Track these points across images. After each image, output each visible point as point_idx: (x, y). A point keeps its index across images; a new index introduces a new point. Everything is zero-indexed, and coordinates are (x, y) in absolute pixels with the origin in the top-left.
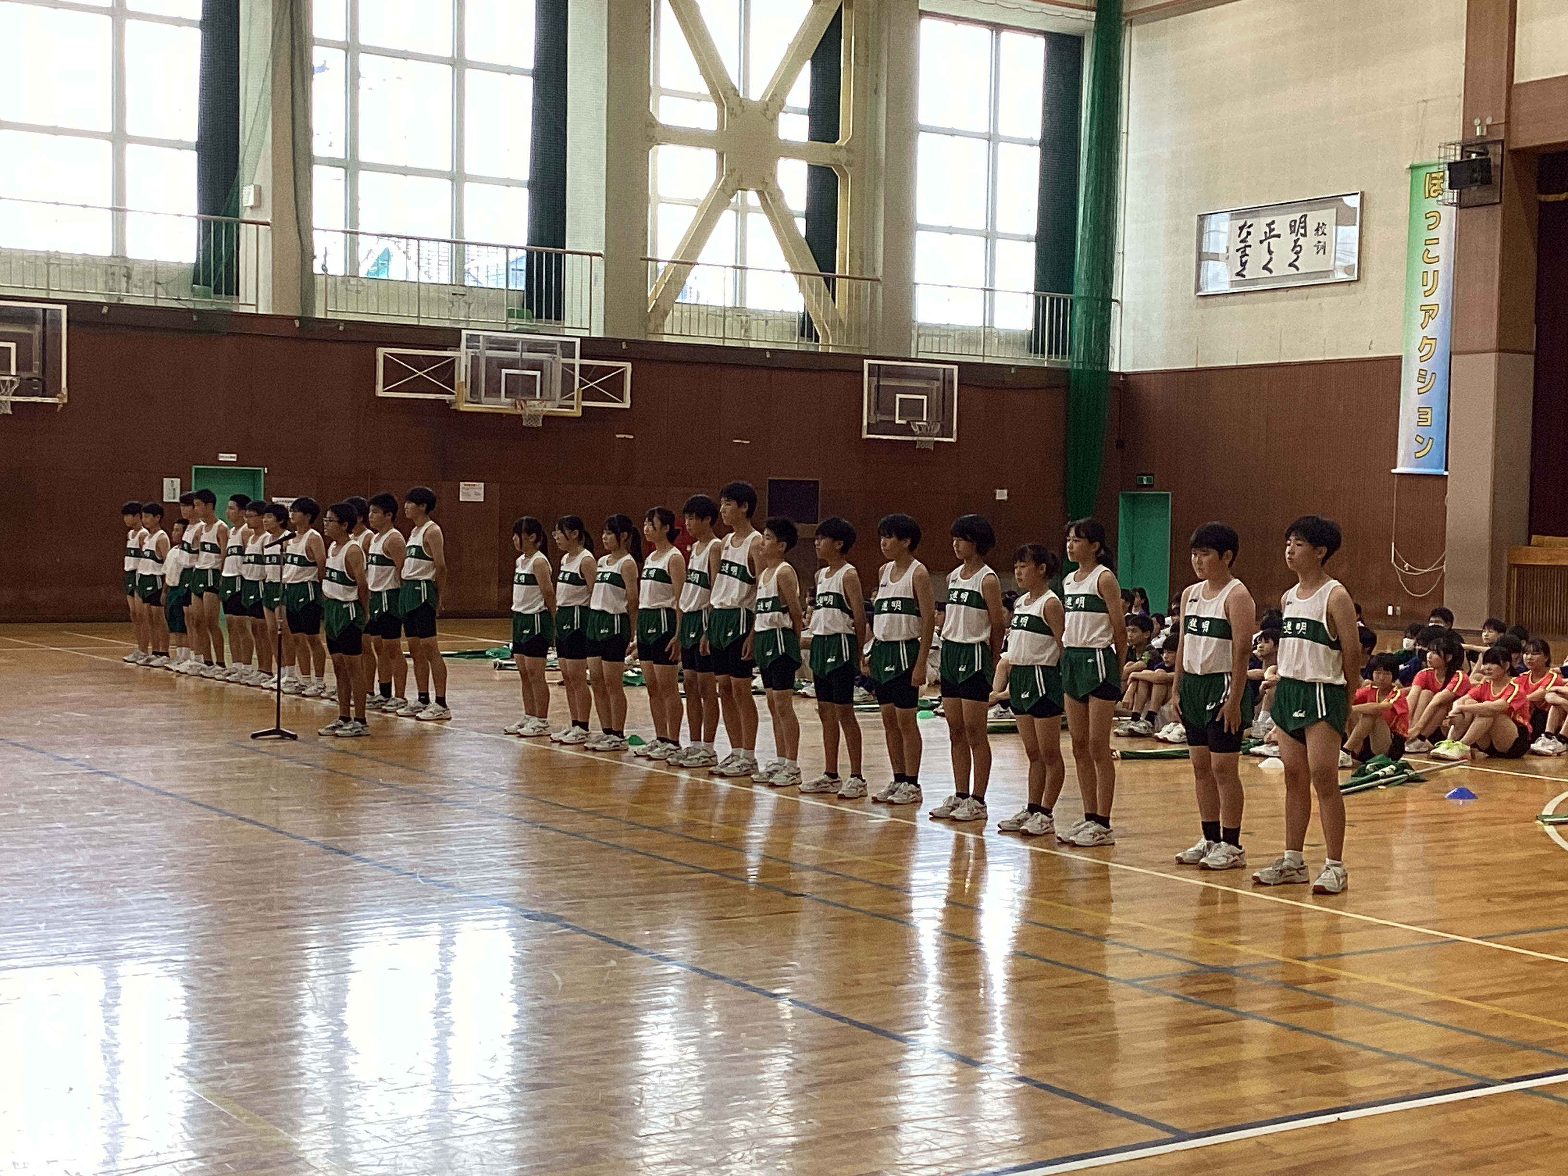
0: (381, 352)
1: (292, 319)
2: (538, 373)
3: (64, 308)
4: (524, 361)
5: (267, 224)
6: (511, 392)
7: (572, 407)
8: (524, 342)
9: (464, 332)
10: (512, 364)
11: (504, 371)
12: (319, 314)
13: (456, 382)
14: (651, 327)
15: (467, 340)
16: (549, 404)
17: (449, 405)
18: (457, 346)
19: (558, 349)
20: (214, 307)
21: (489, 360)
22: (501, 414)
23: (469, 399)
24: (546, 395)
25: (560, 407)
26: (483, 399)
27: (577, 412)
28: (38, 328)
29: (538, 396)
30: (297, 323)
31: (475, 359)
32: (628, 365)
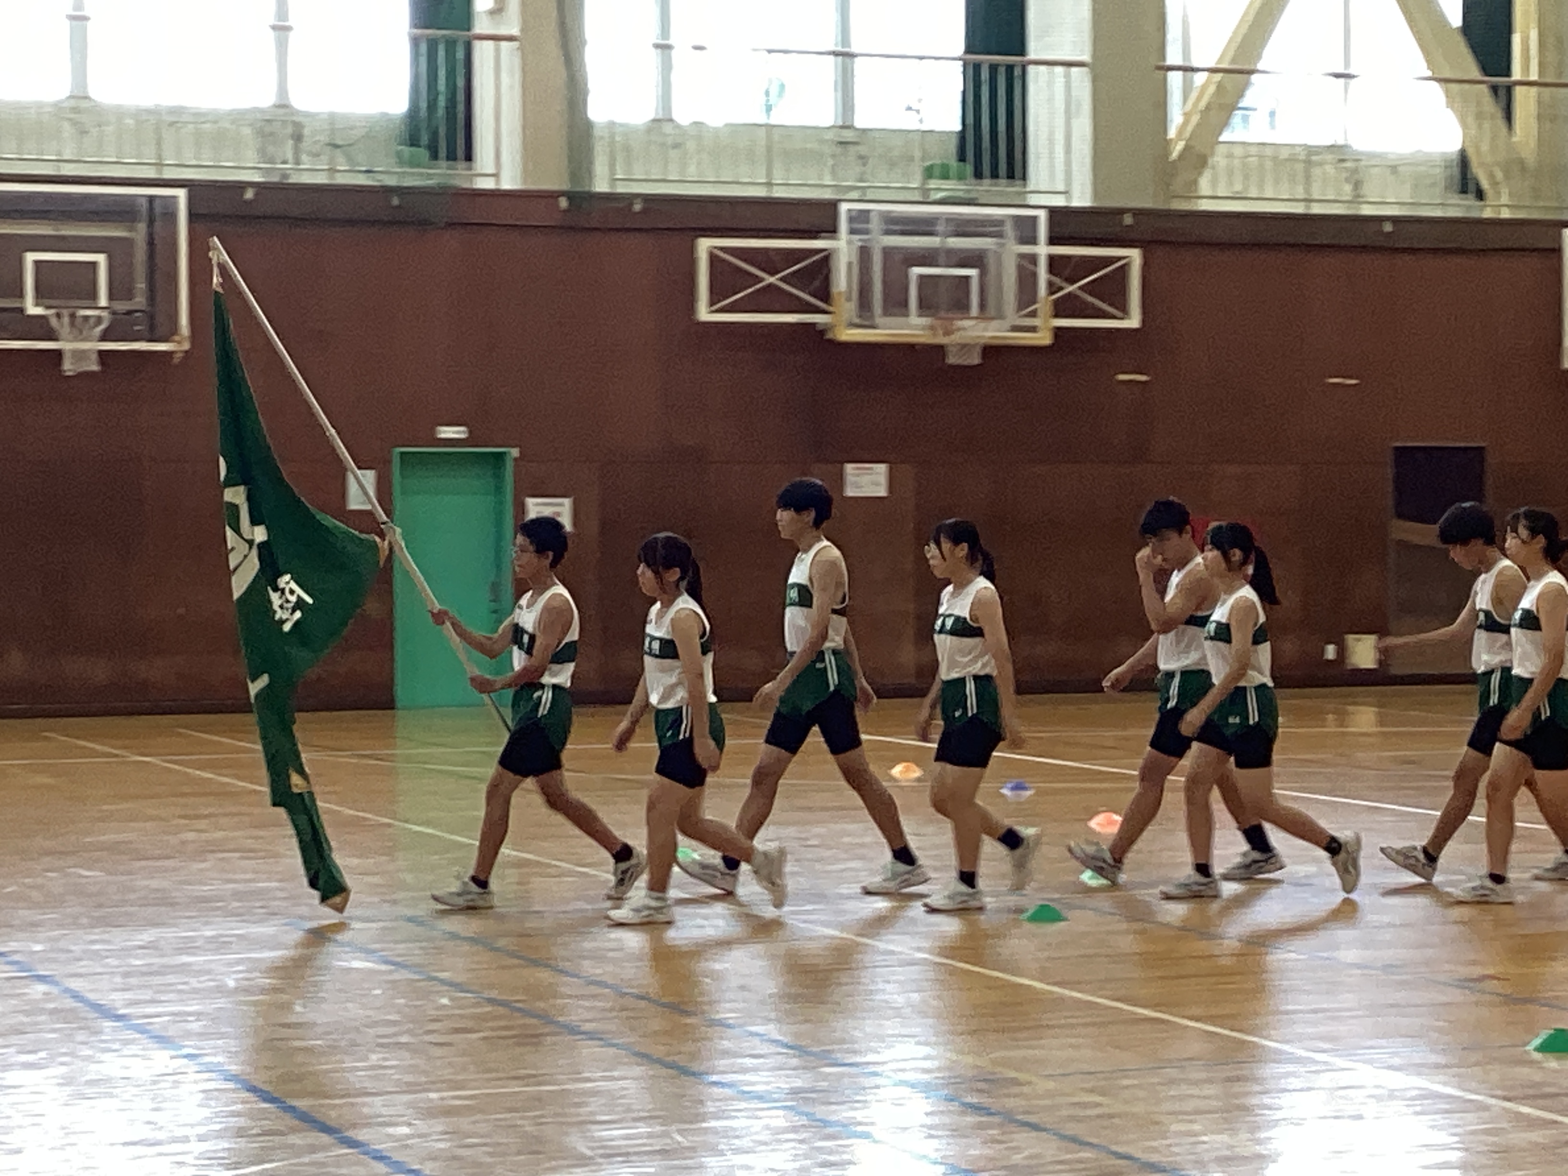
0: (705, 245)
1: (553, 196)
2: (972, 272)
3: (181, 194)
4: (950, 252)
5: (511, 39)
6: (929, 308)
7: (1033, 329)
8: (950, 219)
9: (844, 207)
10: (927, 258)
11: (917, 271)
12: (601, 186)
13: (834, 290)
14: (1177, 187)
15: (851, 220)
16: (995, 324)
17: (822, 332)
18: (832, 231)
19: (1009, 229)
20: (430, 182)
21: (888, 252)
22: (911, 347)
23: (857, 321)
24: (991, 311)
25: (1016, 329)
26: (879, 320)
27: (1044, 338)
28: (142, 227)
29: (974, 310)
30: (563, 203)
31: (864, 253)
32: (1134, 255)
